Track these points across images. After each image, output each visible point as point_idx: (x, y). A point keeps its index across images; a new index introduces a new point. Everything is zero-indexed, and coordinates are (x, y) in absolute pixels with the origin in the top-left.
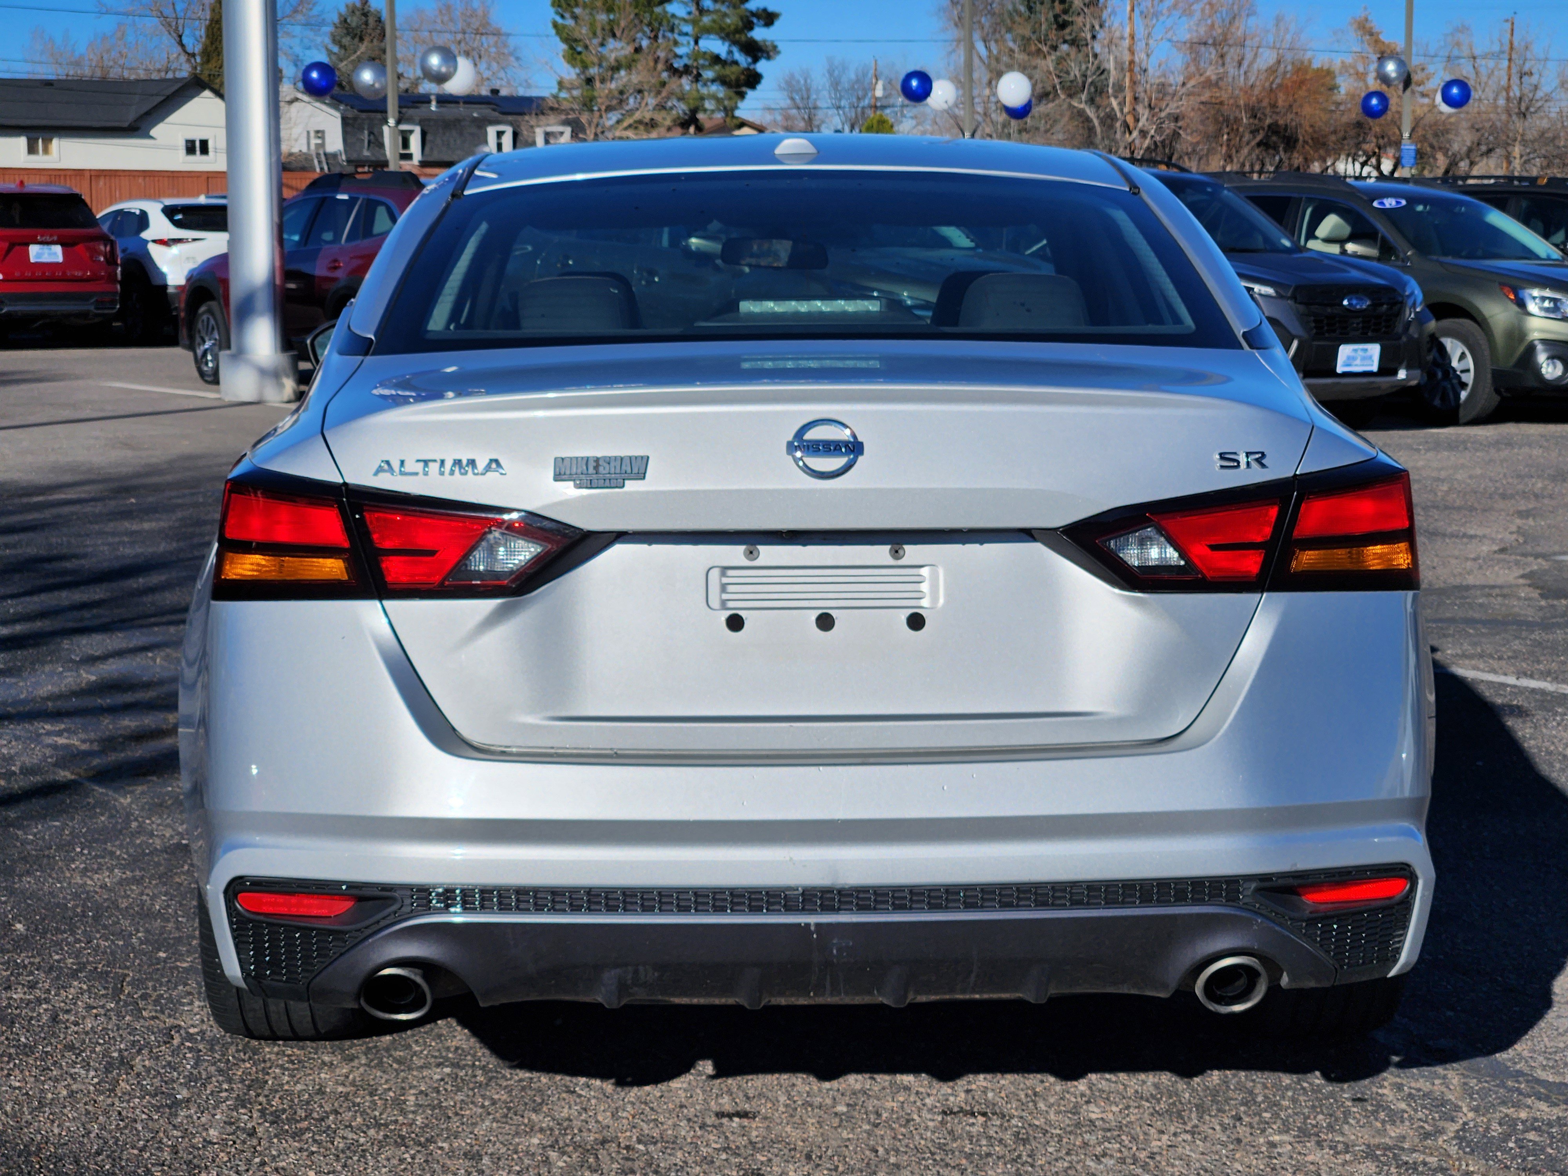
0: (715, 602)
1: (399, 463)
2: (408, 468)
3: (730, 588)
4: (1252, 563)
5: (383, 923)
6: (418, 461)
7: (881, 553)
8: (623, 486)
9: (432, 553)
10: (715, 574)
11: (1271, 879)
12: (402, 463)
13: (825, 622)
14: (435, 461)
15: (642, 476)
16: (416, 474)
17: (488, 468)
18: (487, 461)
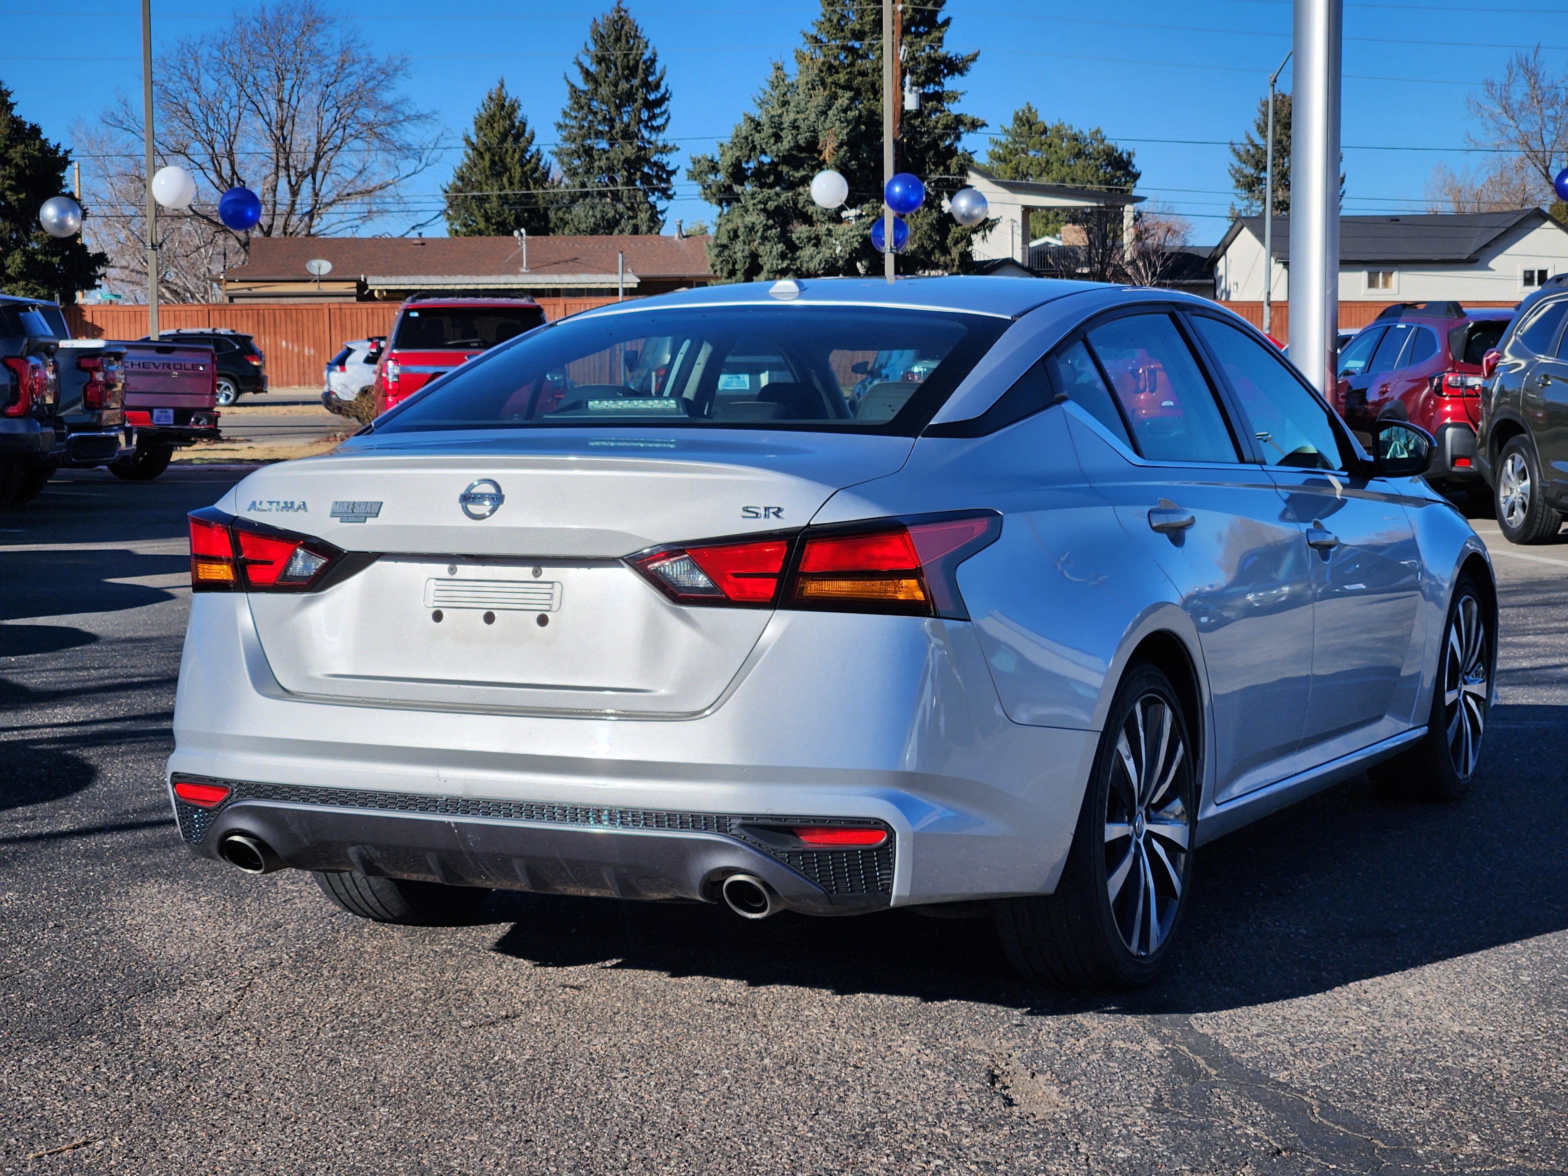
0: (428, 602)
1: (258, 503)
2: (262, 507)
3: (438, 593)
4: (769, 587)
5: (225, 805)
6: (268, 502)
8: (365, 521)
9: (270, 563)
10: (431, 583)
11: (780, 820)
12: (261, 503)
13: (489, 618)
14: (275, 502)
15: (377, 515)
16: (266, 511)
17: (300, 508)
18: (300, 503)
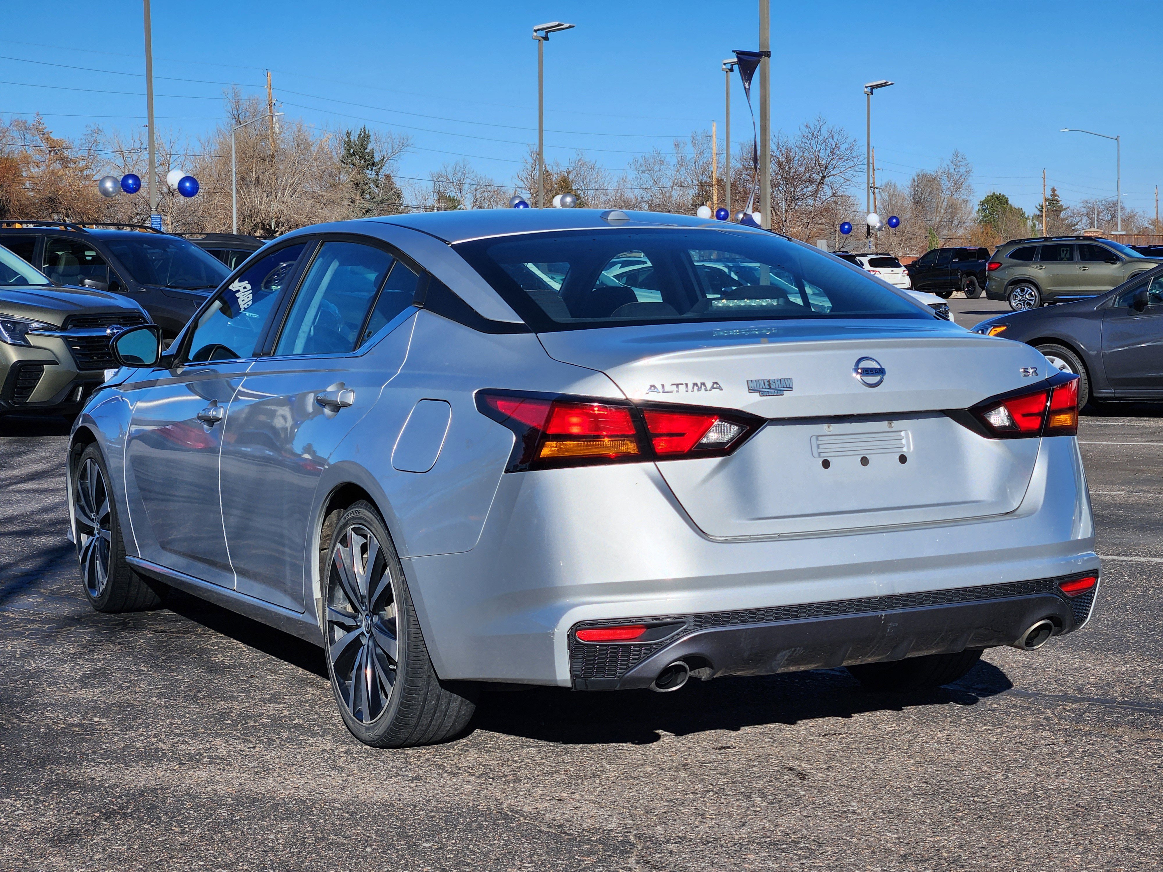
0: (816, 454)
1: (661, 386)
2: (666, 389)
3: (821, 446)
4: (1036, 423)
5: (675, 638)
6: (673, 385)
7: (883, 425)
8: (783, 395)
9: (682, 435)
10: (814, 439)
12: (663, 386)
13: (865, 461)
14: (682, 384)
15: (790, 389)
16: (671, 392)
17: (713, 388)
18: (712, 384)
